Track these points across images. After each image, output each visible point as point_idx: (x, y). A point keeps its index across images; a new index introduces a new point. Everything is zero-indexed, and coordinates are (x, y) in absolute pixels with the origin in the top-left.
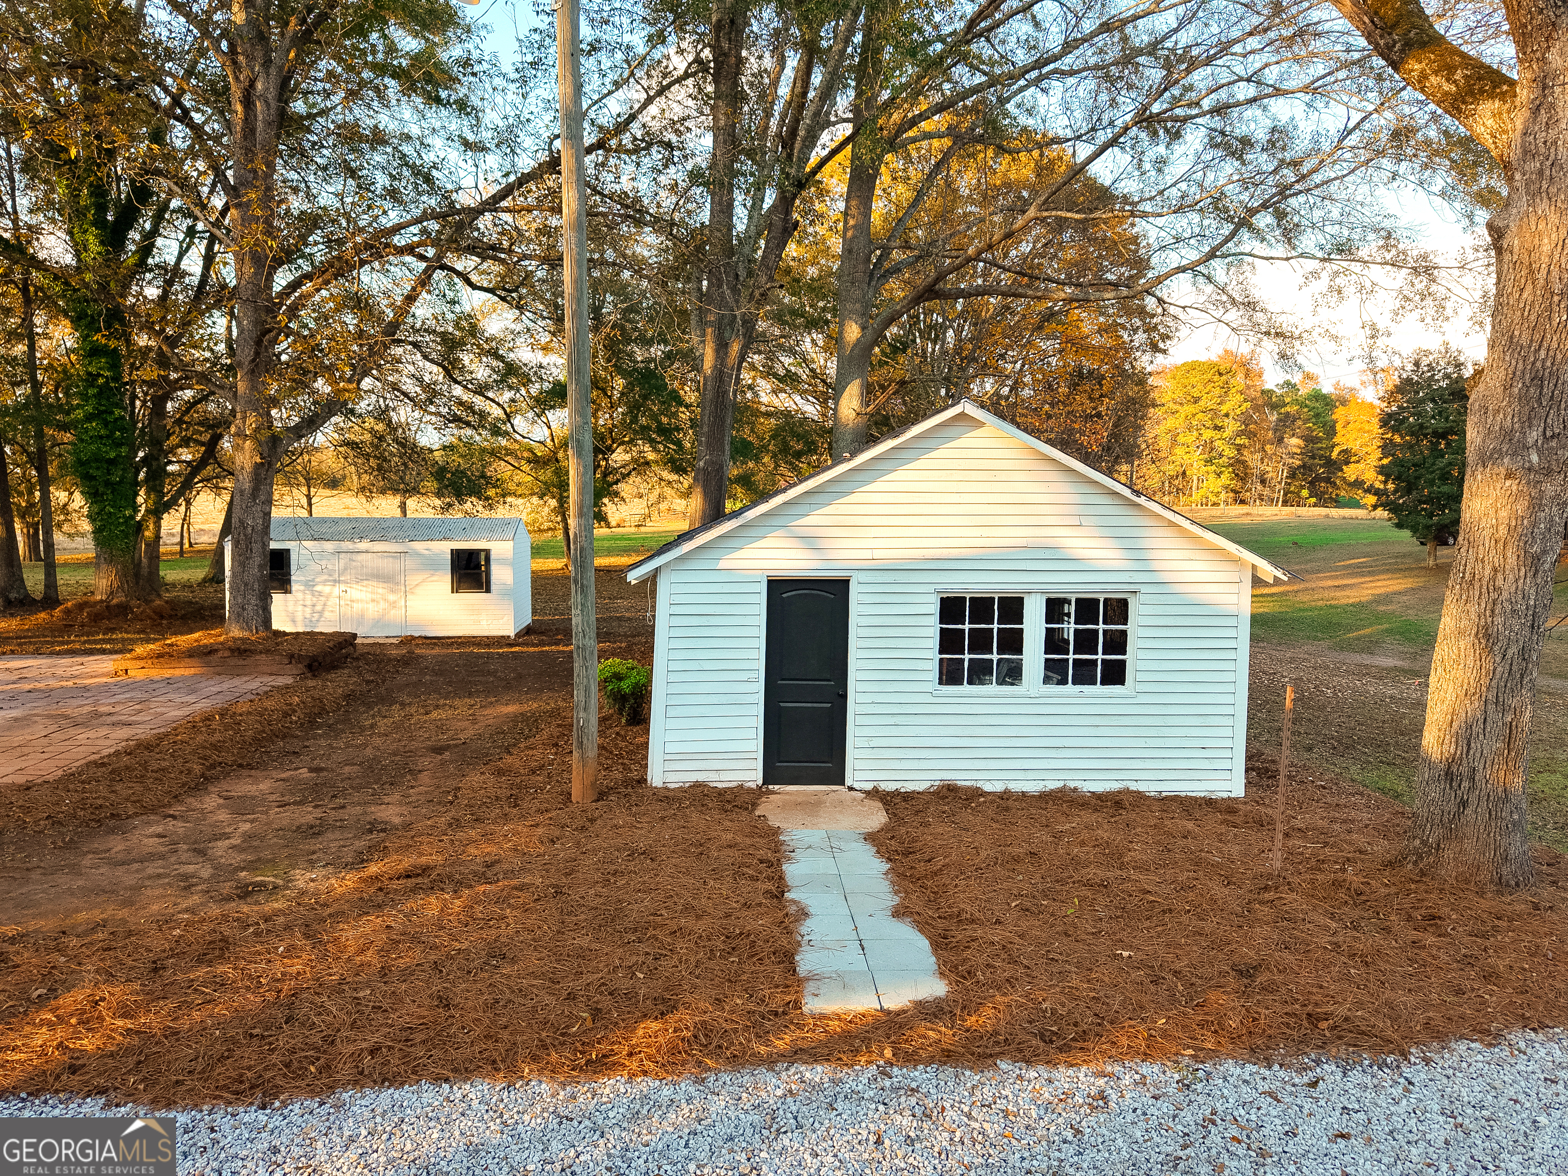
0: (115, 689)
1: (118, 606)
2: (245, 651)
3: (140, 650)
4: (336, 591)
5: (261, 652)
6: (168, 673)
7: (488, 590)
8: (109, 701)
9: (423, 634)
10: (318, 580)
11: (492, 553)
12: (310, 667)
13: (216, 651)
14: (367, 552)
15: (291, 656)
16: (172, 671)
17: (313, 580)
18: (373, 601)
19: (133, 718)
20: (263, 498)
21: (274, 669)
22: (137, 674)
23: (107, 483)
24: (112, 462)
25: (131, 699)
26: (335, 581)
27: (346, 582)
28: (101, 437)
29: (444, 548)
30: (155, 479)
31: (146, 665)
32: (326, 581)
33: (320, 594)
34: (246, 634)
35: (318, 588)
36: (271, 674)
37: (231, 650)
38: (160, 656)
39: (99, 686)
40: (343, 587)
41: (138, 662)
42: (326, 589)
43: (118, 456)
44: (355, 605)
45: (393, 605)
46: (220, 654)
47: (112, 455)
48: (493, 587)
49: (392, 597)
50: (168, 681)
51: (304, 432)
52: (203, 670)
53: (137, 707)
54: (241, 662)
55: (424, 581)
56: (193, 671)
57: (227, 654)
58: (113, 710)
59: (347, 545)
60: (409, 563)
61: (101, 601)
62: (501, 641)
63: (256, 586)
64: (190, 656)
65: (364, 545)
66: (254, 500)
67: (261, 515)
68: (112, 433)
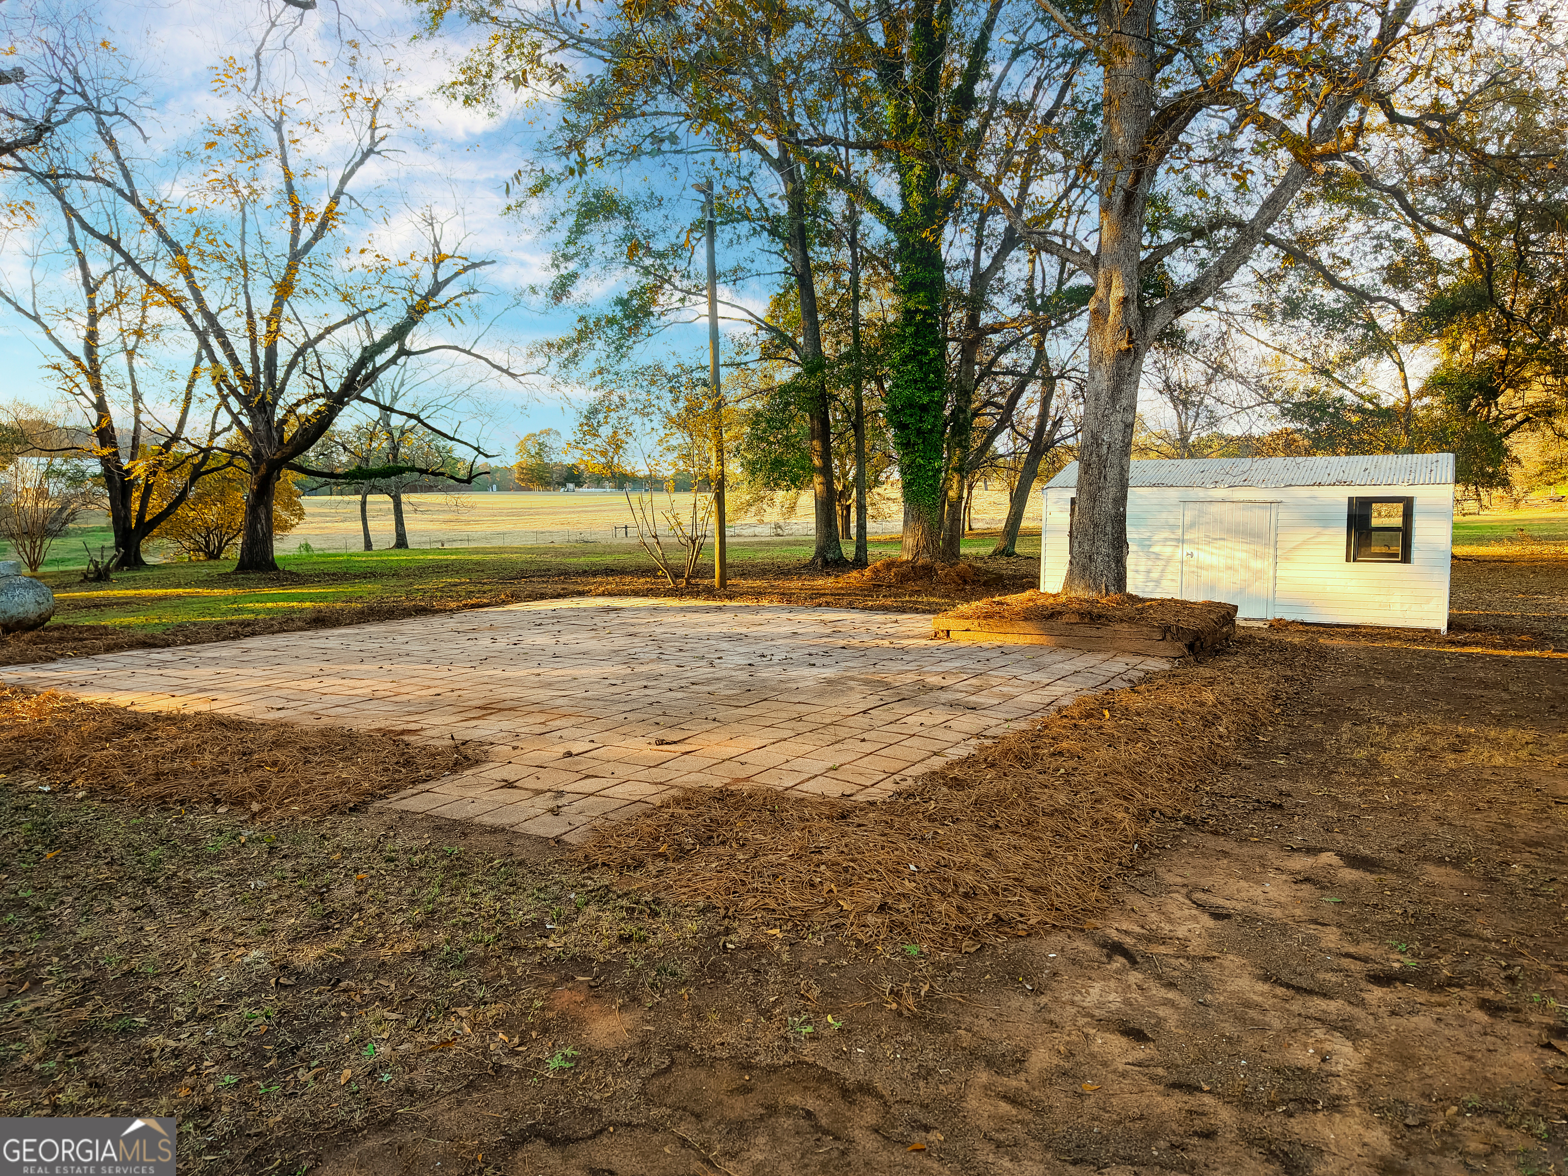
0: (939, 654)
1: (924, 567)
2: (1100, 616)
3: (963, 608)
4: (1179, 554)
5: (1122, 621)
6: (997, 640)
7: (1406, 558)
8: (935, 669)
9: (1299, 618)
10: (1156, 538)
11: (1416, 503)
12: (1191, 647)
13: (1060, 613)
14: (1223, 501)
15: (1166, 630)
16: (1001, 637)
17: (1149, 539)
18: (1229, 568)
19: (973, 698)
20: (1124, 402)
21: (1139, 646)
22: (962, 639)
23: (919, 432)
24: (924, 408)
25: (963, 670)
26: (1177, 540)
27: (1191, 542)
28: (916, 381)
29: (1339, 497)
30: (961, 434)
31: (971, 627)
32: (1166, 540)
33: (1158, 556)
34: (1093, 595)
35: (1155, 549)
36: (1137, 654)
37: (1082, 615)
38: (988, 616)
39: (919, 649)
40: (1187, 548)
41: (962, 622)
42: (1167, 551)
43: (931, 401)
44: (1204, 573)
45: (1258, 575)
46: (1065, 619)
47: (926, 400)
48: (1415, 554)
49: (1257, 564)
50: (1003, 651)
51: (1185, 303)
52: (1043, 640)
53: (973, 681)
54: (1094, 633)
55: (1304, 542)
56: (1028, 640)
57: (1075, 619)
58: (944, 683)
59: (1200, 493)
60: (1284, 515)
61: (907, 562)
62: (1428, 635)
63: (1109, 529)
64: (1026, 619)
65: (1220, 493)
66: (1114, 406)
67: (1121, 426)
68: (926, 375)
